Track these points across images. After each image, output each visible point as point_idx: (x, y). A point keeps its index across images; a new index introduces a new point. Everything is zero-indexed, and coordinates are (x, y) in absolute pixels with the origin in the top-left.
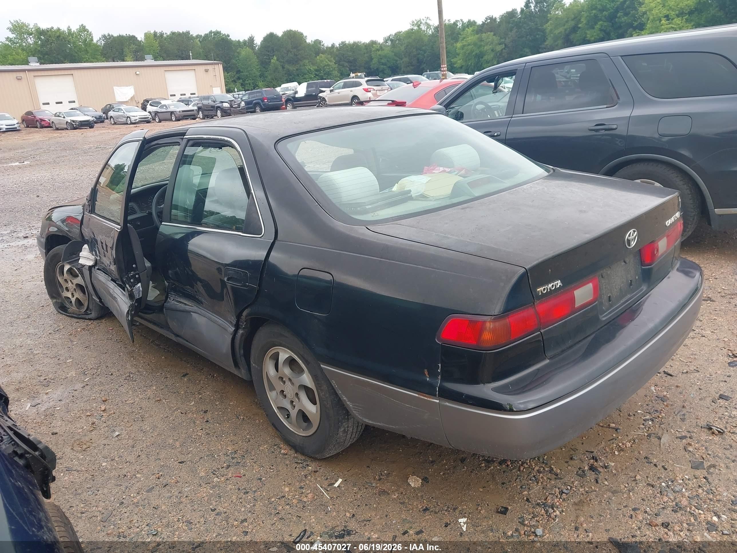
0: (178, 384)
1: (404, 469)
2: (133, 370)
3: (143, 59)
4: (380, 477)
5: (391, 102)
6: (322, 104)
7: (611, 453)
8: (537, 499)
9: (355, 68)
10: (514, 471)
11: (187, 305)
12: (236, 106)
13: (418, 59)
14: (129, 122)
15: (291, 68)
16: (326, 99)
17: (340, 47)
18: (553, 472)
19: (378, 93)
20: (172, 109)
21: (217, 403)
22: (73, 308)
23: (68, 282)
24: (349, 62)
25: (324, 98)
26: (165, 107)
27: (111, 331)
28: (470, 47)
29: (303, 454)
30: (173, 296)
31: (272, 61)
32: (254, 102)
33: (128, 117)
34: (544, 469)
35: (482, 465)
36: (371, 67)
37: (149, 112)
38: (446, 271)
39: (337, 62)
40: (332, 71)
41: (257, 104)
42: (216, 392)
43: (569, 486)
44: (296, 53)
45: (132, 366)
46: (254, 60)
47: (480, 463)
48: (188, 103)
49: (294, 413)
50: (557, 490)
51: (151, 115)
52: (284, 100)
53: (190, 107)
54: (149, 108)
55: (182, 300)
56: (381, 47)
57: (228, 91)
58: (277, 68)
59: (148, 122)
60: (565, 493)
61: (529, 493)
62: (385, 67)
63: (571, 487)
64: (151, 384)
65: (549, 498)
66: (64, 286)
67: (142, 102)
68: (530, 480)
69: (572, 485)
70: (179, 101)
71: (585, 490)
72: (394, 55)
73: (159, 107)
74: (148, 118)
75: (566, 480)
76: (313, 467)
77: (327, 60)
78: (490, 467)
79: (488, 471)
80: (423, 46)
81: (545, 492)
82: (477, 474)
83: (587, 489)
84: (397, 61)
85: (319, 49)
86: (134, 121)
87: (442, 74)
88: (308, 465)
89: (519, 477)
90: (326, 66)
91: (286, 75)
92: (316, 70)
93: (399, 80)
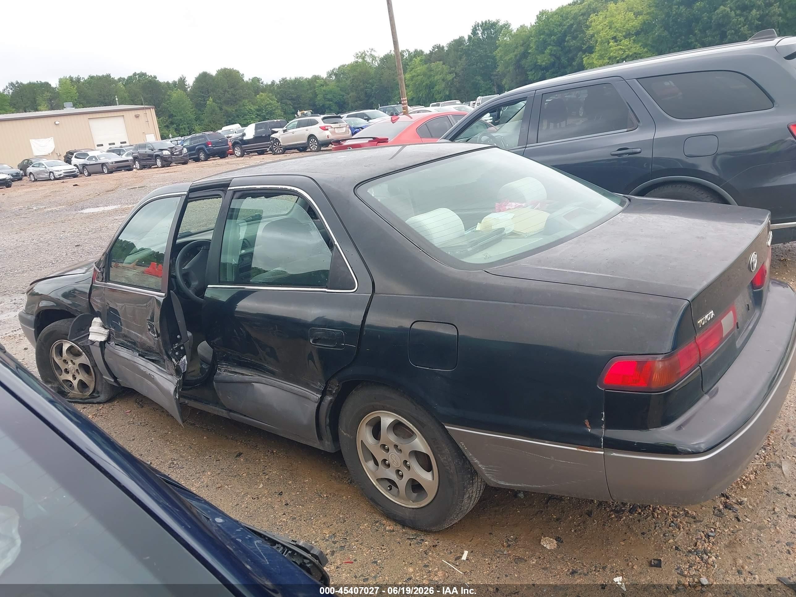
0: (235, 466)
1: (531, 531)
2: (175, 456)
3: (60, 107)
4: (508, 543)
5: (372, 139)
6: (275, 146)
7: (738, 488)
8: (686, 546)
9: (299, 106)
10: (649, 518)
11: (248, 375)
12: (177, 153)
13: (366, 93)
14: (52, 178)
15: (230, 109)
16: (280, 139)
17: (281, 85)
18: (689, 515)
19: (337, 131)
20: (102, 160)
21: (290, 482)
22: (76, 392)
23: (68, 363)
24: (292, 99)
25: (277, 139)
26: (94, 159)
27: (129, 414)
28: (419, 77)
29: (413, 528)
30: (224, 366)
31: (208, 102)
32: (197, 148)
33: (50, 172)
34: (678, 513)
35: (612, 516)
36: (317, 103)
37: (75, 165)
38: (599, 310)
39: (280, 100)
40: (275, 110)
41: (201, 149)
42: (283, 470)
43: (712, 528)
44: (233, 93)
45: (171, 451)
46: (188, 103)
47: (608, 514)
48: (120, 153)
49: (402, 484)
50: (702, 534)
51: (78, 168)
52: (230, 144)
53: (124, 157)
54: (74, 160)
55: (237, 370)
56: (325, 82)
57: (163, 137)
58: (214, 110)
59: (75, 176)
60: (713, 537)
61: (675, 540)
62: (331, 103)
63: (715, 529)
64: (202, 469)
65: (698, 544)
66: (63, 367)
67: (65, 154)
68: (670, 526)
69: (714, 527)
70: (108, 151)
71: (729, 530)
72: (340, 90)
73: (87, 158)
74: (75, 171)
75: (705, 521)
76: (429, 542)
77: (268, 99)
78: (621, 518)
79: (622, 522)
80: (370, 79)
81: (690, 537)
82: (610, 526)
83: (732, 529)
84: (343, 96)
85: (258, 87)
86: (58, 177)
87: (403, 107)
88: (423, 540)
89: (657, 525)
90: (267, 105)
91: (225, 117)
92: (258, 110)
93: (356, 116)
